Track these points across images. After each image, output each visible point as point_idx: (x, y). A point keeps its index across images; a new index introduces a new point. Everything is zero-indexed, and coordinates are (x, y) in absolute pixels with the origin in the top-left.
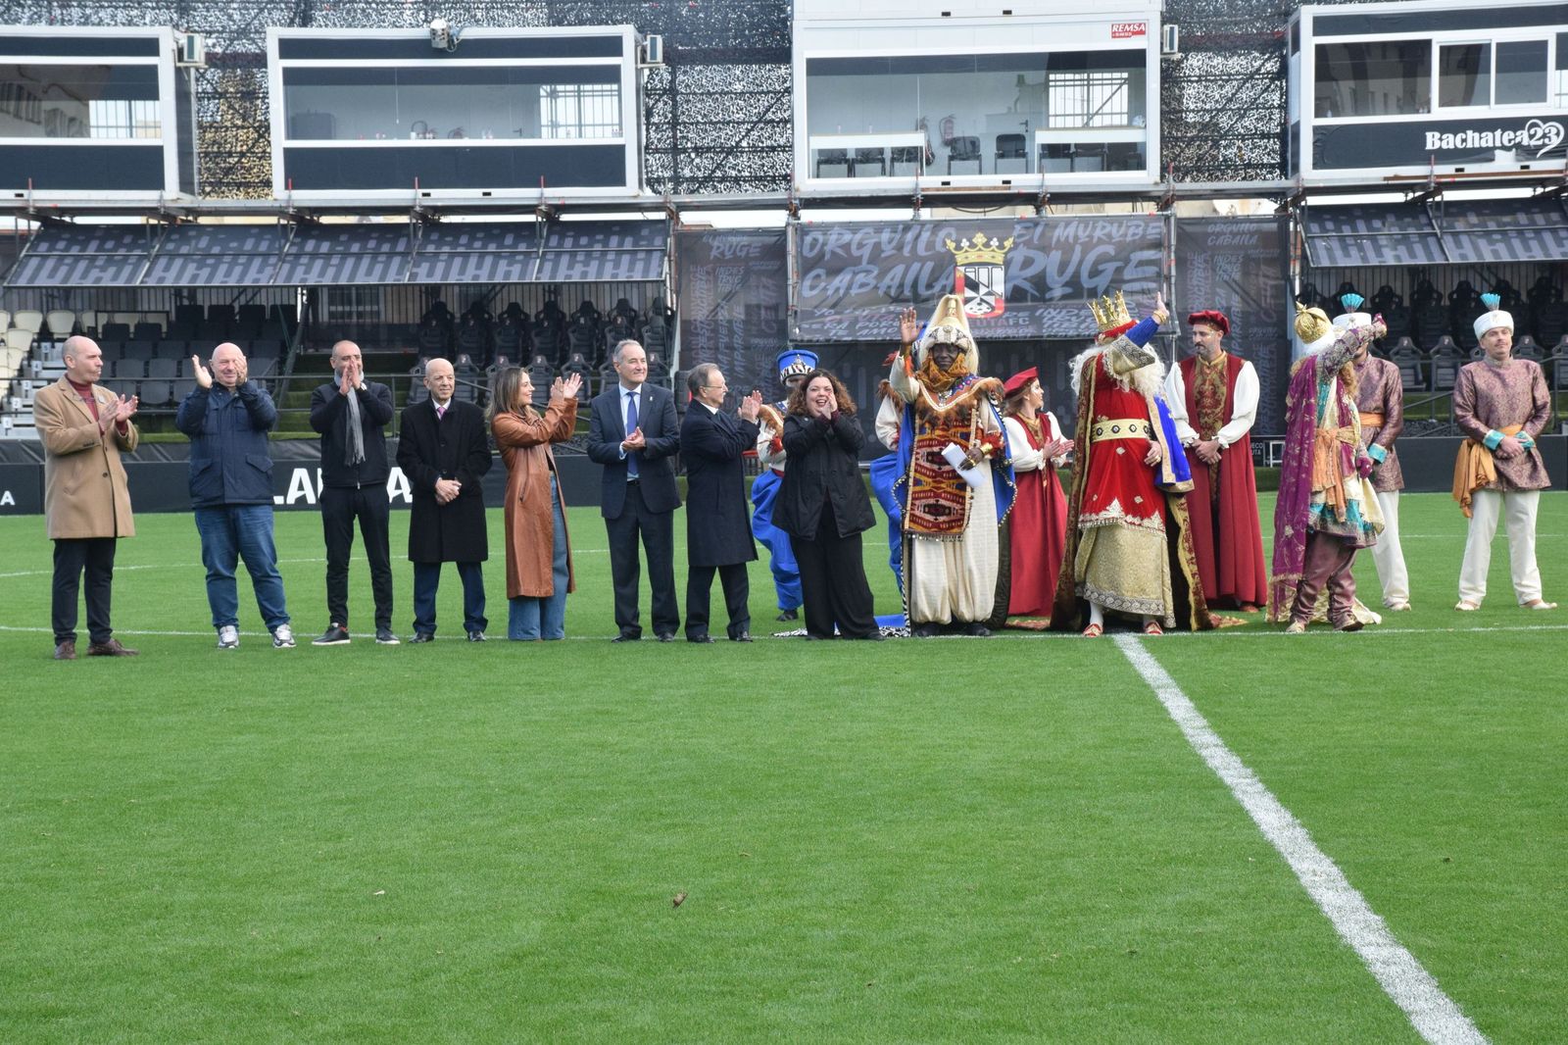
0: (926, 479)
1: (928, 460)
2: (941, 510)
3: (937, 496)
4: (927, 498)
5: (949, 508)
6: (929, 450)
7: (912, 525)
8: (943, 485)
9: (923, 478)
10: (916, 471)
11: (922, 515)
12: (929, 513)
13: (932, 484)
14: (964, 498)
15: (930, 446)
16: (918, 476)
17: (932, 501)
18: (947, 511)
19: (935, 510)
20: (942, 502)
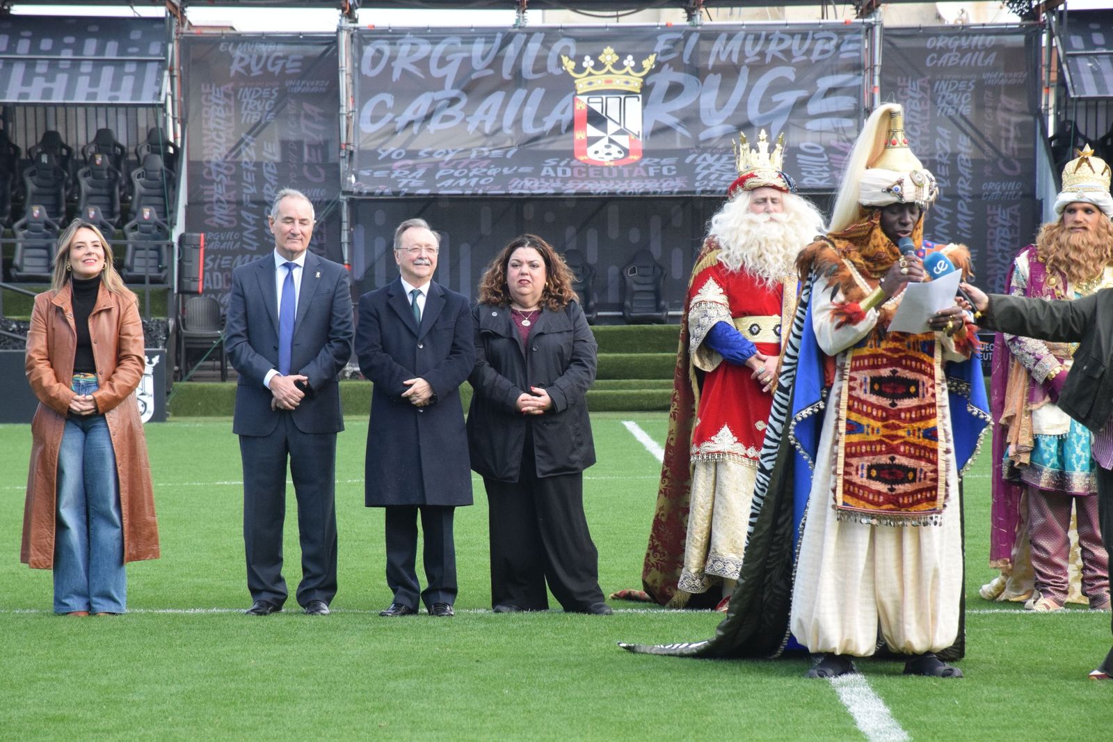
0: (873, 423)
1: (873, 391)
2: (901, 474)
3: (892, 450)
4: (874, 453)
5: (914, 470)
6: (874, 373)
7: (850, 500)
8: (901, 433)
9: (864, 421)
10: (850, 408)
11: (864, 481)
12: (876, 479)
13: (883, 431)
14: (935, 451)
15: (875, 367)
16: (855, 417)
17: (884, 459)
18: (911, 475)
19: (891, 474)
20: (901, 460)
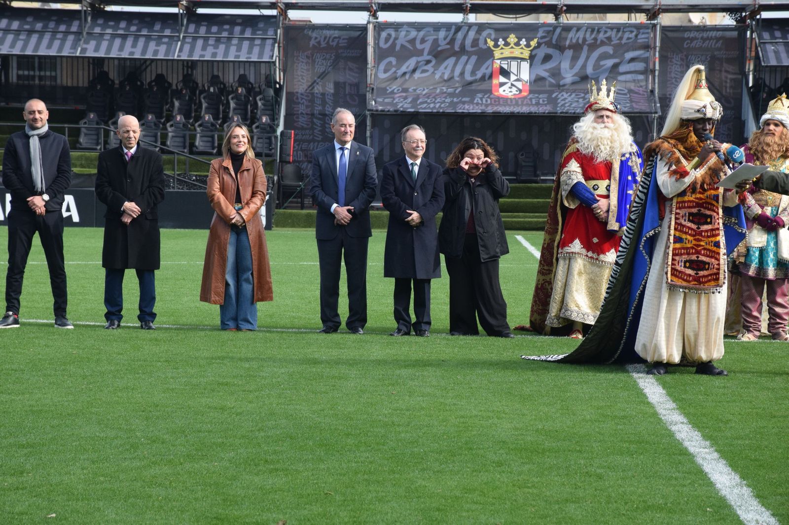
0: (689, 237)
1: (689, 220)
2: (702, 266)
3: (698, 252)
4: (688, 254)
5: (709, 264)
6: (690, 211)
7: (675, 279)
8: (702, 243)
9: (684, 236)
10: (675, 229)
11: (682, 269)
12: (688, 268)
13: (694, 242)
14: (719, 254)
15: (690, 207)
16: (678, 234)
17: (694, 257)
18: (707, 266)
19: (697, 265)
20: (702, 258)
